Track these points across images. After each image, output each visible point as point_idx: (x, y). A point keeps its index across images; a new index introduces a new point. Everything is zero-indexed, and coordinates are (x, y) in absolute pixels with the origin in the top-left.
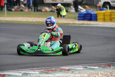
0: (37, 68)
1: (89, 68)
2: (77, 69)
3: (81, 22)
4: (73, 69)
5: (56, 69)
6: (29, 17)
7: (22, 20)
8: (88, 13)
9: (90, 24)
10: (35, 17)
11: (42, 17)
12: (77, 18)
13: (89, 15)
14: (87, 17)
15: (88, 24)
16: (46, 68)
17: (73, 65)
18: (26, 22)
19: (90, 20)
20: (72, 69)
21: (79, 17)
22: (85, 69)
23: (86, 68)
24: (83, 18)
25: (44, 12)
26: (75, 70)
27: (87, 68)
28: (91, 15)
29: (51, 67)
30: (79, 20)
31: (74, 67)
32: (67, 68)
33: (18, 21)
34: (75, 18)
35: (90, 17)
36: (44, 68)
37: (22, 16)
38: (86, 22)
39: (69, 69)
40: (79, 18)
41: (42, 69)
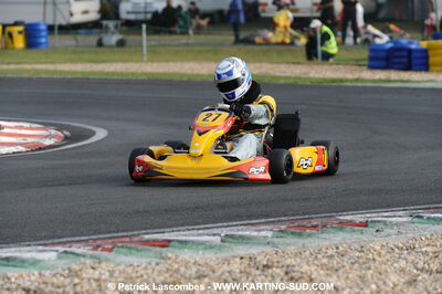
0: (263, 220)
1: (428, 218)
2: (391, 222)
3: (380, 75)
4: (378, 222)
5: (325, 220)
7: (196, 72)
8: (398, 45)
9: (407, 81)
11: (255, 62)
12: (366, 62)
13: (405, 53)
14: (396, 60)
15: (402, 81)
17: (375, 208)
19: (408, 67)
20: (375, 222)
21: (371, 59)
22: (417, 220)
23: (419, 217)
24: (383, 63)
25: (260, 44)
26: (385, 223)
27: (421, 217)
28: (410, 51)
29: (307, 216)
30: (372, 67)
31: (381, 214)
32: (359, 218)
33: (185, 75)
34: (358, 63)
35: (405, 60)
36: (286, 218)
37: (195, 59)
38: (394, 75)
39: (367, 222)
40: (373, 63)
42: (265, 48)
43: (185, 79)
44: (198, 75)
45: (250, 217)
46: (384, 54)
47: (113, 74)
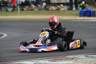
0: (46, 58)
1: (90, 57)
2: (80, 58)
3: (82, 18)
4: (76, 58)
5: (62, 57)
6: (38, 15)
7: (32, 18)
8: (87, 10)
9: (89, 20)
10: (43, 15)
11: (49, 15)
12: (79, 15)
13: (89, 12)
14: (87, 14)
15: (88, 20)
16: (54, 57)
17: (76, 54)
18: (36, 19)
19: (90, 16)
20: (75, 58)
21: (80, 14)
22: (87, 57)
23: (87, 56)
24: (83, 15)
25: (51, 10)
26: (78, 58)
28: (90, 12)
29: (58, 57)
30: (80, 16)
31: (77, 56)
32: (71, 57)
33: (29, 19)
34: (76, 15)
35: (89, 14)
36: (52, 57)
37: (33, 14)
38: (86, 18)
39: (73, 58)
41: (50, 58)
43: (29, 20)
44: (33, 19)
45: (43, 57)
46: (83, 13)
47: (10, 19)
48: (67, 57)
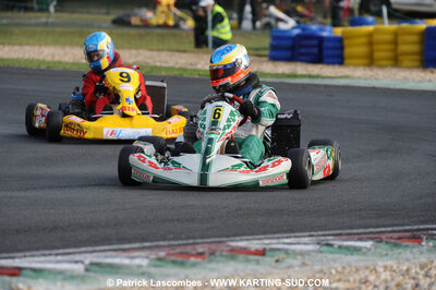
0: (137, 245)
1: (340, 247)
2: (294, 251)
3: (284, 68)
4: (278, 250)
5: (213, 247)
7: (57, 58)
8: (306, 33)
9: (317, 77)
12: (267, 52)
13: (315, 42)
14: (303, 50)
15: (310, 76)
16: (172, 243)
17: (275, 233)
19: (318, 59)
20: (274, 250)
21: (273, 48)
22: (325, 248)
23: (328, 245)
24: (288, 54)
25: (137, 26)
26: (286, 252)
27: (331, 245)
29: (191, 241)
30: (274, 59)
31: (281, 241)
32: (254, 244)
33: (43, 62)
35: (315, 50)
36: (165, 243)
38: (301, 68)
39: (264, 249)
40: (276, 54)
41: (157, 246)
42: (142, 31)
46: (289, 43)
48: (233, 244)
